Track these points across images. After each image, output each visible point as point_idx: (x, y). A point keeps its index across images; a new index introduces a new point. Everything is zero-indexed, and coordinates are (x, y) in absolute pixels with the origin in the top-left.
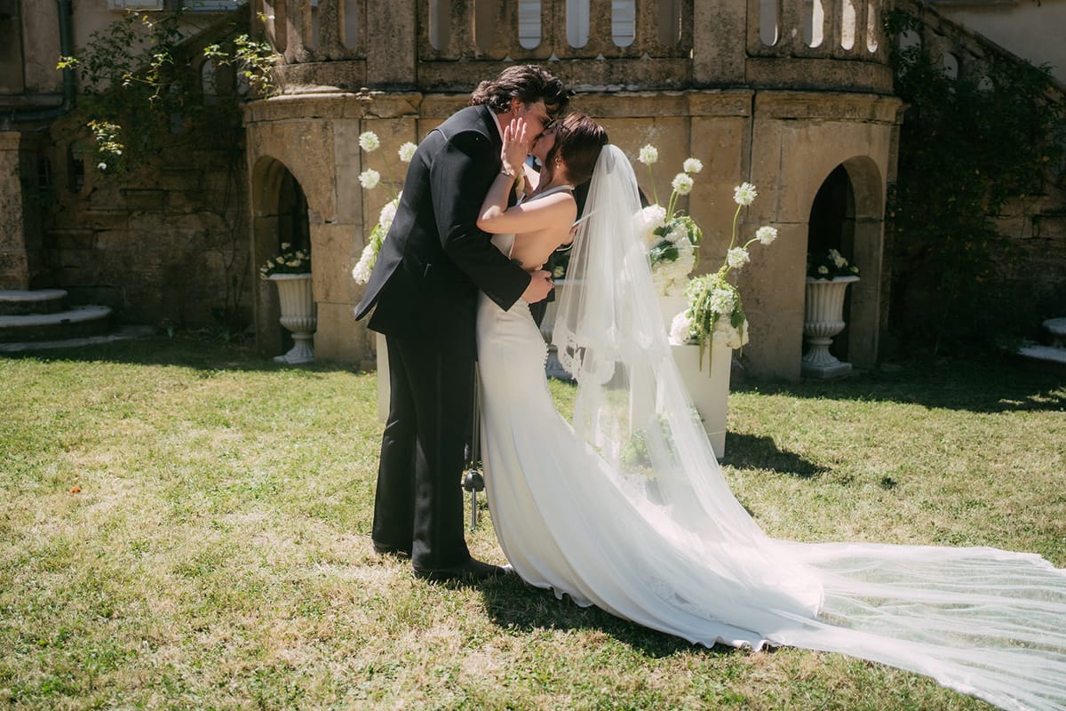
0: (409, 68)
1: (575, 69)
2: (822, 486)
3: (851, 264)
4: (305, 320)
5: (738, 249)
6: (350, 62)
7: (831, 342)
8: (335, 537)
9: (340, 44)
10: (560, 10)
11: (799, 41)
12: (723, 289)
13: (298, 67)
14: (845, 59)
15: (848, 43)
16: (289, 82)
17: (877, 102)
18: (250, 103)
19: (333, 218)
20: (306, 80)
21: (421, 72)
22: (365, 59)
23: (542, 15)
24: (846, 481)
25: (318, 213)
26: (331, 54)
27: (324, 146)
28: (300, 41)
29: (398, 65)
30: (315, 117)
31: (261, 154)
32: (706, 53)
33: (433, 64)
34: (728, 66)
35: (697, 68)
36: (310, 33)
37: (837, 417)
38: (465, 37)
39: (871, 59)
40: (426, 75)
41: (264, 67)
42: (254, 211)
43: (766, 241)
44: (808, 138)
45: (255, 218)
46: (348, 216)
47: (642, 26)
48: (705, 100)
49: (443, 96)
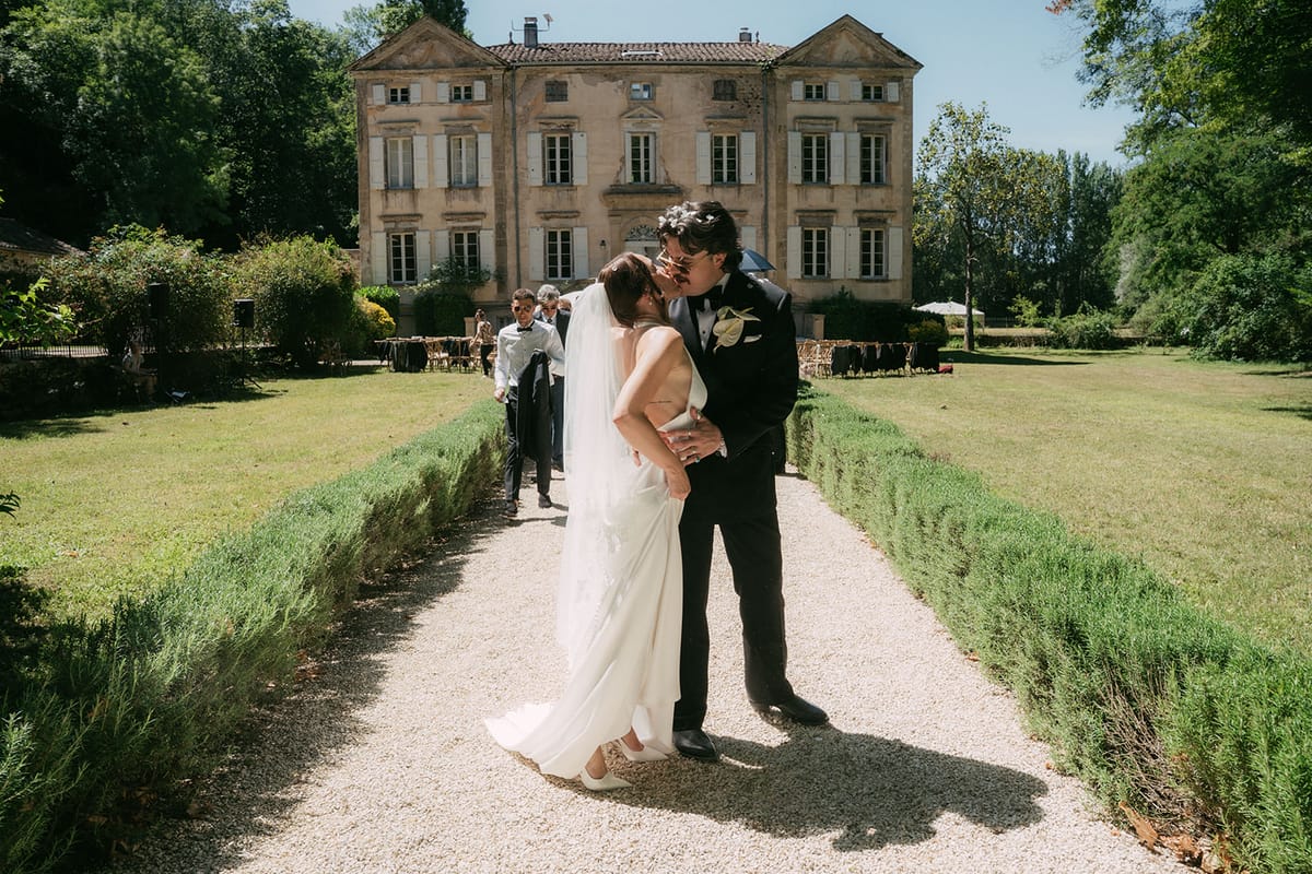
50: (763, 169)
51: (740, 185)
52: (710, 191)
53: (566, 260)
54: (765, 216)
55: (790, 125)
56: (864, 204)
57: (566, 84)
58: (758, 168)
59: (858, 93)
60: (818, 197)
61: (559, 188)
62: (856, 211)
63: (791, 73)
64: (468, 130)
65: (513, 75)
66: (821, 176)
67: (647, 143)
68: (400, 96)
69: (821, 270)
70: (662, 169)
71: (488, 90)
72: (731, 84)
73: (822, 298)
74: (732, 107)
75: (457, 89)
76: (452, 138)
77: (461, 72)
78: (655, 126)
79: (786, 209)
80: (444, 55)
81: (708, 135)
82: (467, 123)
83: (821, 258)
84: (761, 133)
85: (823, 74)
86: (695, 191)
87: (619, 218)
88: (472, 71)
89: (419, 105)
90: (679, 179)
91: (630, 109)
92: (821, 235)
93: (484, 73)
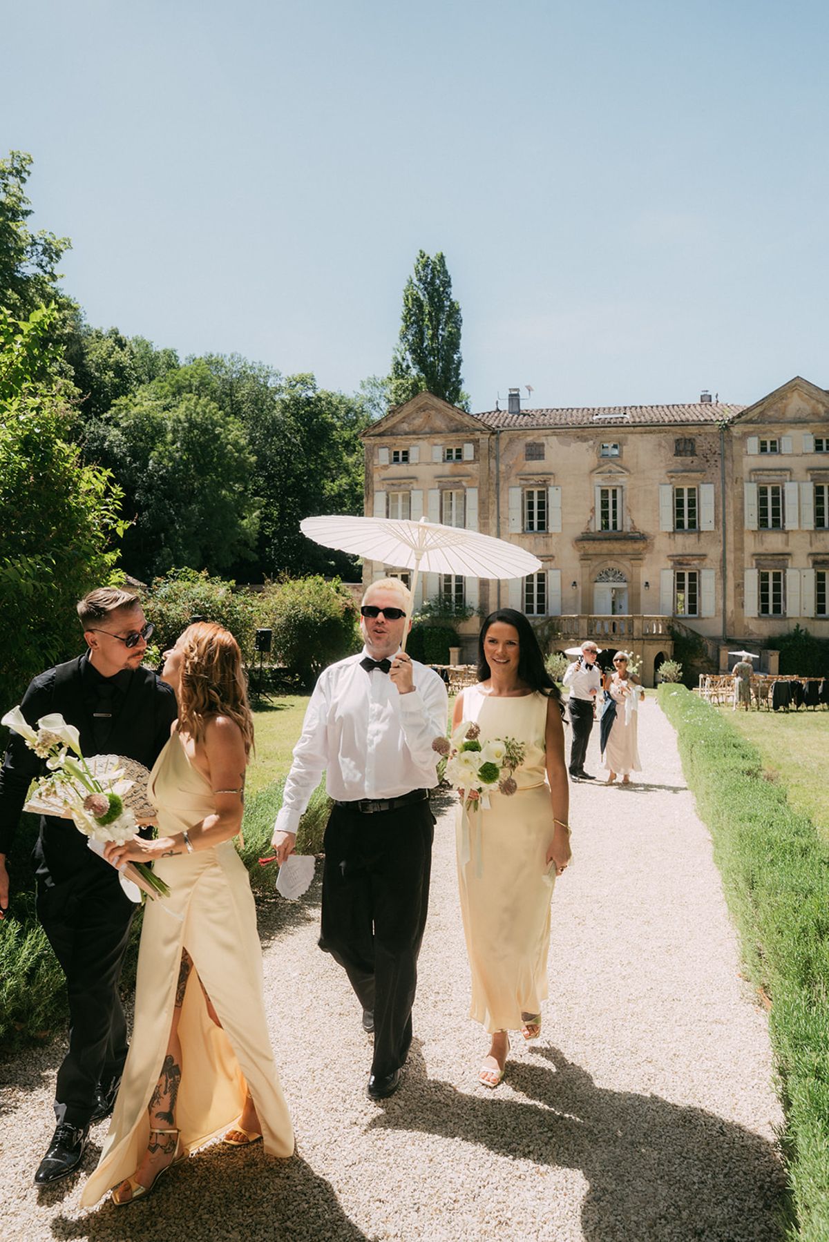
11: (652, 632)
15: (660, 632)
17: (665, 641)
32: (636, 634)
34: (639, 636)
35: (634, 637)
39: (665, 634)
44: (653, 648)
48: (636, 642)
50: (721, 517)
51: (700, 532)
52: (672, 537)
53: (541, 598)
54: (724, 560)
55: (746, 476)
56: (818, 547)
57: (543, 445)
58: (716, 516)
59: (811, 446)
60: (774, 542)
61: (536, 535)
62: (810, 554)
63: (746, 430)
64: (458, 485)
65: (497, 439)
66: (776, 522)
67: (614, 496)
68: (402, 457)
69: (777, 609)
70: (628, 518)
71: (476, 451)
72: (691, 441)
73: (778, 636)
74: (692, 462)
75: (450, 451)
76: (444, 492)
77: (453, 437)
78: (622, 480)
79: (743, 552)
80: (439, 423)
81: (670, 487)
82: (457, 479)
83: (777, 598)
84: (719, 484)
85: (776, 430)
86: (658, 537)
87: (589, 562)
88: (463, 436)
89: (417, 464)
90: (643, 526)
91: (600, 466)
92: (777, 577)
93: (472, 437)
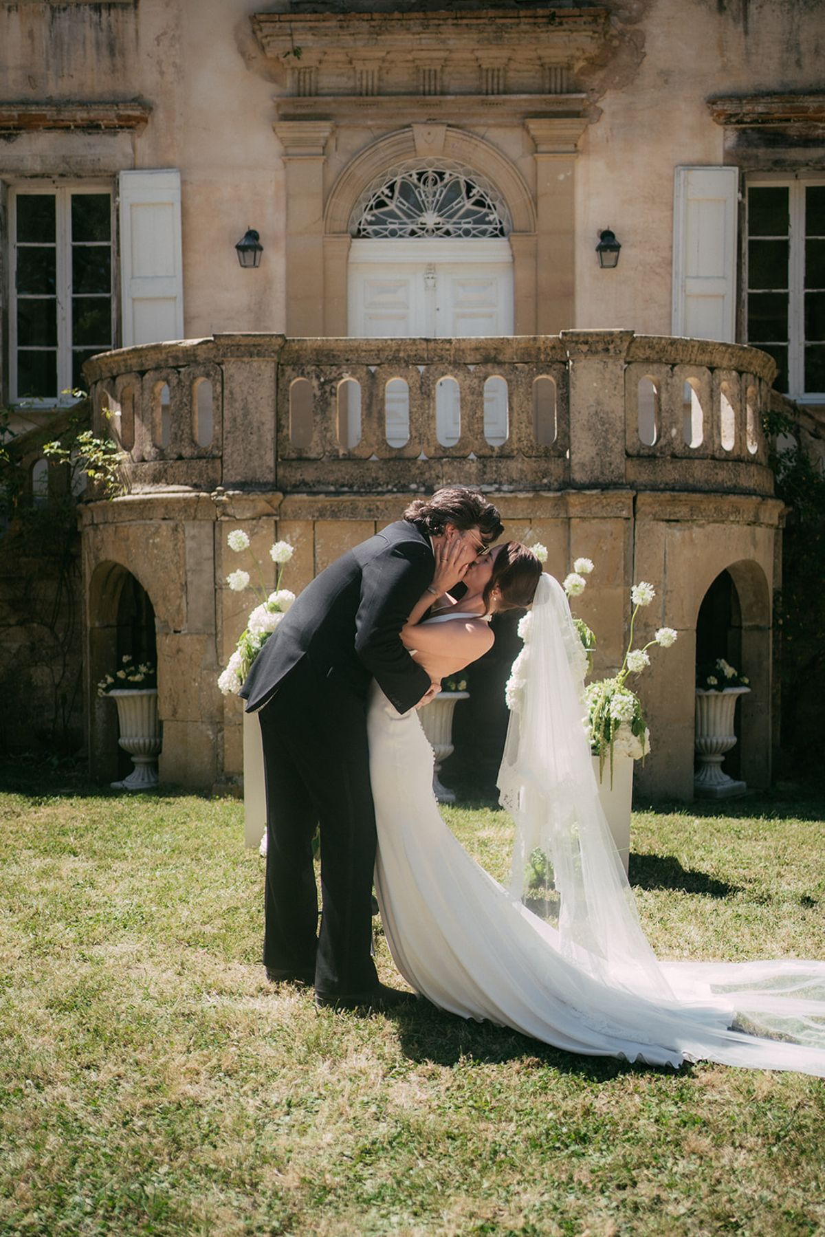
0: (268, 467)
1: (446, 469)
2: (739, 905)
3: (741, 675)
4: (147, 741)
5: (637, 652)
6: (205, 461)
7: (723, 758)
8: (222, 967)
9: (193, 442)
10: (429, 408)
11: (679, 441)
12: (623, 695)
13: (146, 466)
14: (726, 460)
15: (728, 444)
16: (135, 482)
17: (760, 504)
18: (91, 505)
19: (184, 628)
20: (156, 480)
21: (281, 472)
22: (221, 457)
23: (410, 413)
24: (763, 900)
25: (166, 621)
26: (184, 452)
27: (174, 549)
28: (149, 437)
29: (256, 464)
30: (164, 519)
31: (102, 558)
32: (584, 453)
33: (294, 463)
34: (607, 466)
35: (576, 468)
36: (160, 430)
37: (741, 836)
38: (329, 435)
39: (752, 461)
40: (287, 474)
41: (110, 465)
42: (90, 621)
43: (665, 643)
44: (692, 540)
45: (92, 629)
46: (199, 625)
47: (515, 424)
48: (584, 501)
49: (304, 497)
52: (733, 5)
